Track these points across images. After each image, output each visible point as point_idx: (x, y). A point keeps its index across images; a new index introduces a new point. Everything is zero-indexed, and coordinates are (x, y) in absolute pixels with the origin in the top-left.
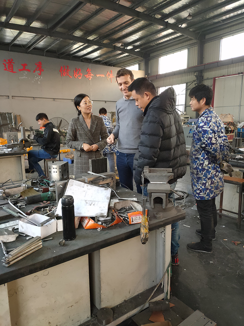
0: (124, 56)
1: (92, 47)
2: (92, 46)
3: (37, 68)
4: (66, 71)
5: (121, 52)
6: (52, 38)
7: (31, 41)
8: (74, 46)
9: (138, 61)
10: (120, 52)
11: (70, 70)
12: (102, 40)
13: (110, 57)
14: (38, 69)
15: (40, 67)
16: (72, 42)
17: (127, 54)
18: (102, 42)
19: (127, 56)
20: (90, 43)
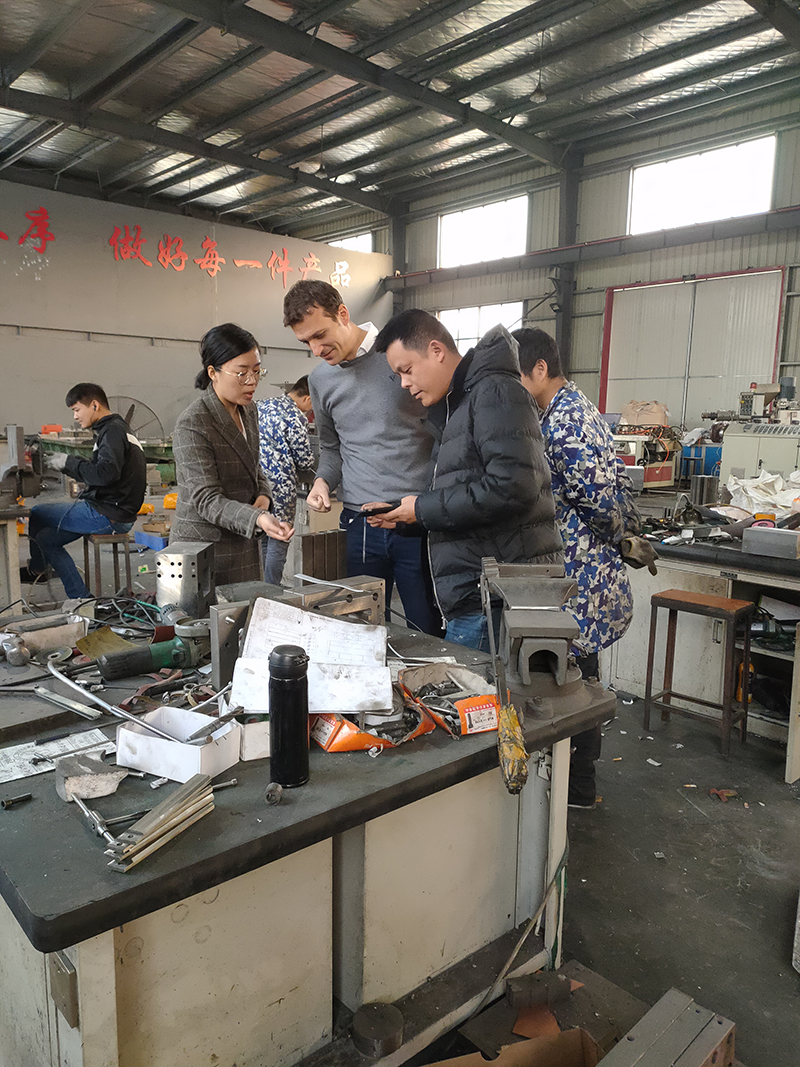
0: (327, 206)
1: (220, 169)
2: (220, 166)
3: (30, 230)
4: (131, 243)
5: (316, 191)
6: (86, 131)
7: (11, 137)
8: (161, 161)
9: (371, 223)
10: (312, 191)
11: (145, 241)
12: (256, 149)
13: (279, 206)
14: (35, 231)
15: (41, 227)
16: (152, 148)
17: (334, 199)
18: (255, 156)
19: (335, 205)
20: (214, 157)
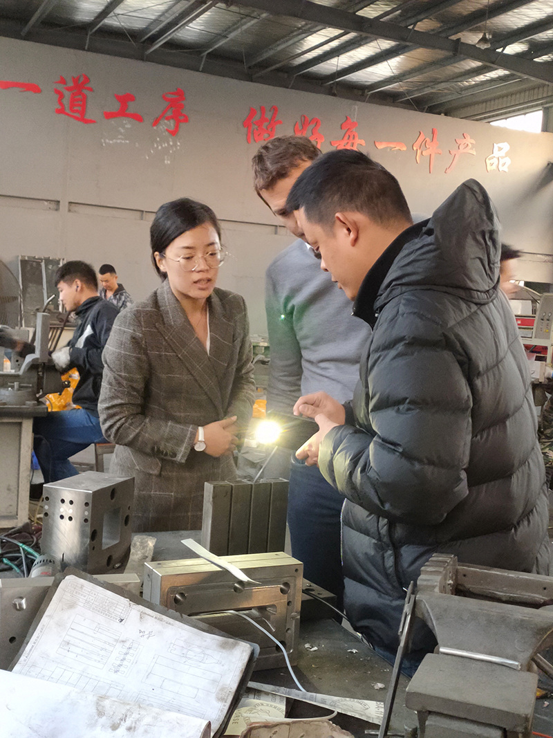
0: (492, 81)
1: (372, 44)
2: (371, 41)
3: (165, 112)
5: (479, 64)
8: (309, 38)
9: (542, 98)
10: (475, 64)
11: (280, 122)
12: (413, 20)
13: (436, 82)
14: (169, 113)
16: (300, 23)
17: (501, 72)
18: (410, 27)
19: (501, 79)
20: (368, 30)
